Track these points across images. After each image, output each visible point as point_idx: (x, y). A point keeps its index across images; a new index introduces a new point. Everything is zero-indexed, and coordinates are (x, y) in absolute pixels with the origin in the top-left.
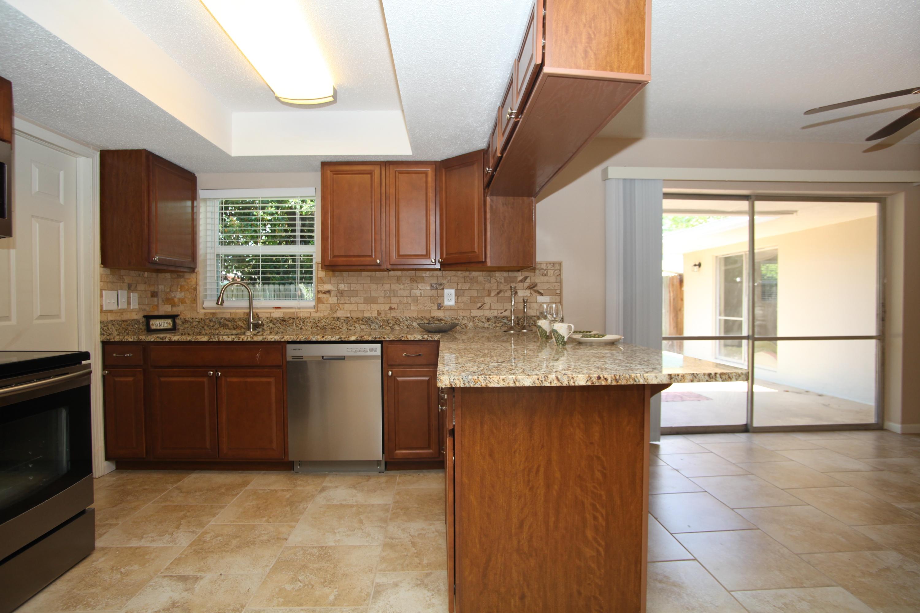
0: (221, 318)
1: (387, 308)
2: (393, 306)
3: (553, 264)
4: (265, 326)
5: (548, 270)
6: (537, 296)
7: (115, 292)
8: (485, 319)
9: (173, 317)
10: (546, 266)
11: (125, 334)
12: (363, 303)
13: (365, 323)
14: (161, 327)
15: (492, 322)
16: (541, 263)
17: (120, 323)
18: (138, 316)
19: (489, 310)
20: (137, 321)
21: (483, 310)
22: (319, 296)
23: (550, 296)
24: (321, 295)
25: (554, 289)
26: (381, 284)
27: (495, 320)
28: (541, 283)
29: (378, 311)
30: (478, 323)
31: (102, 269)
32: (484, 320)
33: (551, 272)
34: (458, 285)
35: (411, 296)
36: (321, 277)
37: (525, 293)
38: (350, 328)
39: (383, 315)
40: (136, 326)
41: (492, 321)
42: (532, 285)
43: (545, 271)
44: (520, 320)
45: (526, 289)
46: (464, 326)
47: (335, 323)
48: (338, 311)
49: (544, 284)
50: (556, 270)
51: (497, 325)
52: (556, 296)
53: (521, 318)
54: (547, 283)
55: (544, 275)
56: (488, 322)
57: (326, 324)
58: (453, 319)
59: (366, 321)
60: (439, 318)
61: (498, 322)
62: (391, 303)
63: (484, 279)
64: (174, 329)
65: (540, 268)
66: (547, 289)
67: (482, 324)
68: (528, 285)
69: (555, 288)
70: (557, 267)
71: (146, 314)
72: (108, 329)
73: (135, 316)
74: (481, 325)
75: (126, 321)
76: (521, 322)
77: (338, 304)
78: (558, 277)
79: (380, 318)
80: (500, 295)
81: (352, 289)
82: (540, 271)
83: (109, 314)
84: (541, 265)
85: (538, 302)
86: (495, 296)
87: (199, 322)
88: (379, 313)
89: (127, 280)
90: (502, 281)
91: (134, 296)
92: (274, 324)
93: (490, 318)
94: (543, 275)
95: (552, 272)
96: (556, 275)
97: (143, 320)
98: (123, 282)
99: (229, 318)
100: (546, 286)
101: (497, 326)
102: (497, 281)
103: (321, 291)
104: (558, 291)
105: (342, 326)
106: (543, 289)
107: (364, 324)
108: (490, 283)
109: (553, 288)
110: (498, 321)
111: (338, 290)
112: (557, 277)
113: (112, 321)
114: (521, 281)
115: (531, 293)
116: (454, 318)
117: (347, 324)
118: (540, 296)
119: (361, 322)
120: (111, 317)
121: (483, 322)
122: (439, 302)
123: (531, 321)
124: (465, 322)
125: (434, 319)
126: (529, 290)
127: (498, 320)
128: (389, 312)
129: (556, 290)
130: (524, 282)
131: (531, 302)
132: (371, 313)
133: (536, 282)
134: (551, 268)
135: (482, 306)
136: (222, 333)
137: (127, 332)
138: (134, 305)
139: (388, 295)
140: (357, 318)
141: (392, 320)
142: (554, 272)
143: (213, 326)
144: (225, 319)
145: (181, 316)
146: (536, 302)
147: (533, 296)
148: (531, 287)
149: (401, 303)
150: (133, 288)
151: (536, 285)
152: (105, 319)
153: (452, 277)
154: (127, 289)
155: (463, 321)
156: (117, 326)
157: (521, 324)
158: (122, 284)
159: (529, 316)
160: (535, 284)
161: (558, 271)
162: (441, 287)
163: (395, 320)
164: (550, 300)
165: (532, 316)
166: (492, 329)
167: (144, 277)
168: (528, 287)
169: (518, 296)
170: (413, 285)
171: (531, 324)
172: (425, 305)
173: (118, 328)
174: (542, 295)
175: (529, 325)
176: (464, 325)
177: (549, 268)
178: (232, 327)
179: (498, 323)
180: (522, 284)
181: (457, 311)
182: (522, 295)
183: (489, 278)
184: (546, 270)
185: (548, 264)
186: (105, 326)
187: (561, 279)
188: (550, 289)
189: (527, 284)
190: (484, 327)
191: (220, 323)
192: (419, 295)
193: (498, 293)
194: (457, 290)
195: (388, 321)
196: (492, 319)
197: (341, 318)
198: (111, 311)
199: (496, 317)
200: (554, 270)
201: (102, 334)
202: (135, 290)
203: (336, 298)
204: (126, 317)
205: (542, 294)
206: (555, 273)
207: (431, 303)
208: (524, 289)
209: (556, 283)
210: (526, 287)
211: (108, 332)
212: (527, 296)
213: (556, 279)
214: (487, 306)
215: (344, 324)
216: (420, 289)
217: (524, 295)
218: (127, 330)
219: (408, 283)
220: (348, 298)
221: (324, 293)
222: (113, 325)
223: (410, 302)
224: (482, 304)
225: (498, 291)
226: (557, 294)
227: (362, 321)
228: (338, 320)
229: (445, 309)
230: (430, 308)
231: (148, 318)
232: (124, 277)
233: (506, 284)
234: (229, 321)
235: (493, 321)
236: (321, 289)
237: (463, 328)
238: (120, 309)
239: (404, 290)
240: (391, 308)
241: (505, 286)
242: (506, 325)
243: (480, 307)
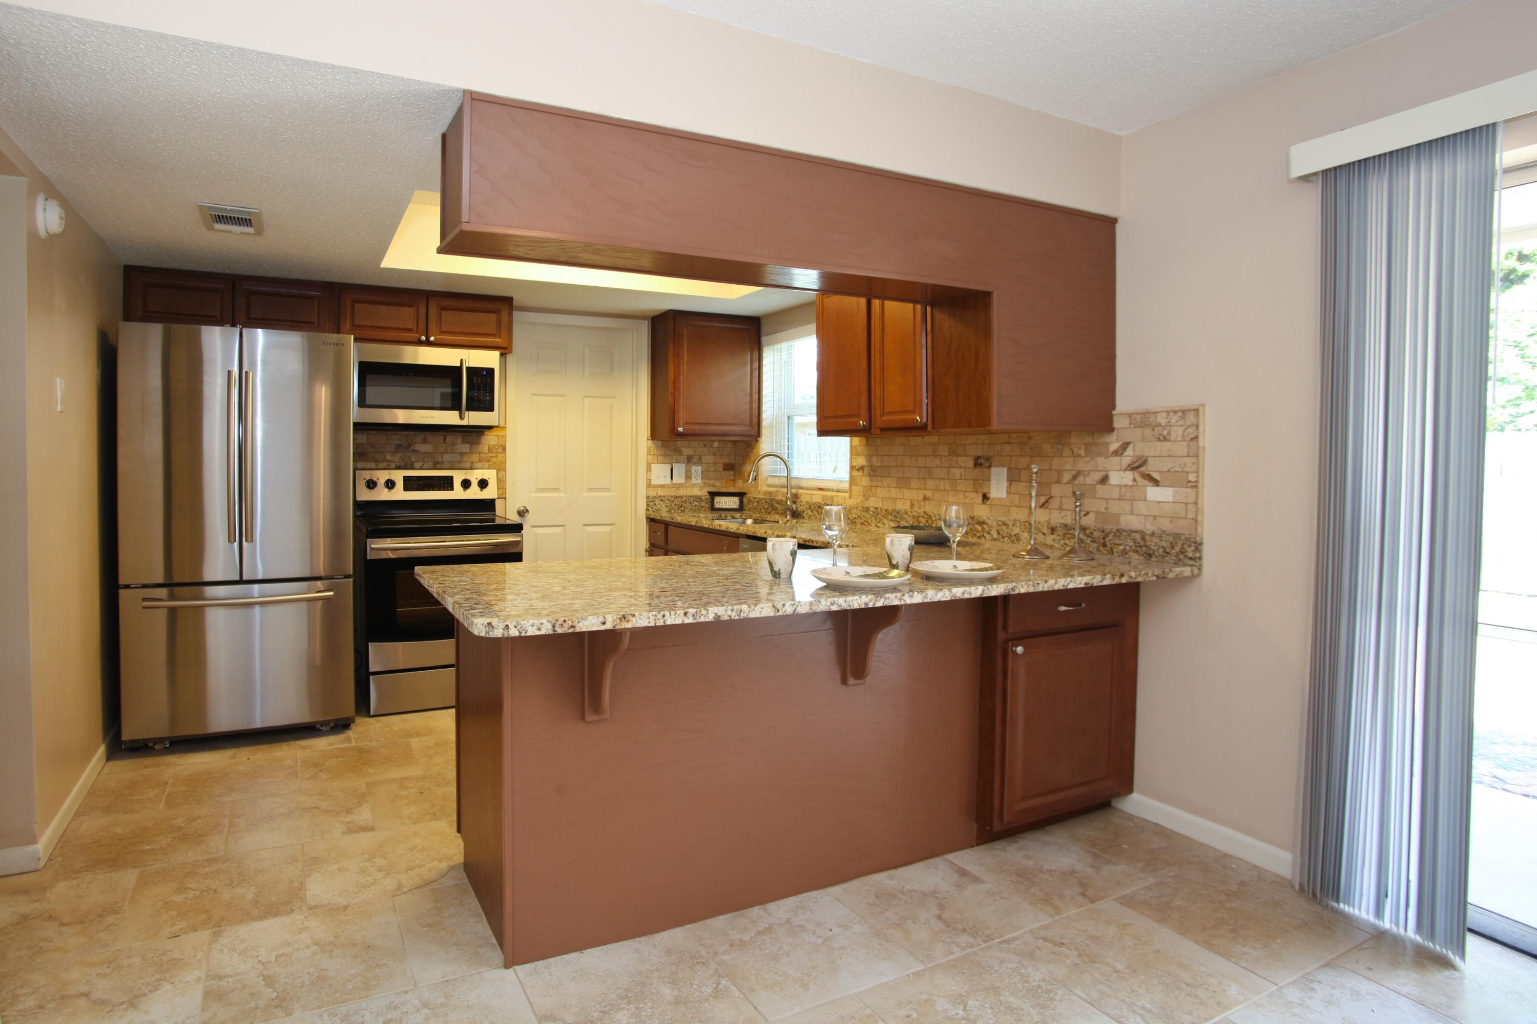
0: (773, 499)
1: (921, 498)
2: (929, 494)
3: (1183, 411)
4: (805, 513)
5: (1170, 426)
6: (1146, 486)
7: (669, 466)
8: (1048, 528)
9: (741, 495)
10: (1166, 418)
11: (679, 511)
12: (896, 488)
13: (894, 519)
14: (726, 507)
15: (1059, 535)
16: (1156, 413)
17: (672, 499)
18: (703, 493)
19: (1059, 511)
20: (698, 498)
21: (1048, 510)
22: (853, 475)
23: (1174, 487)
24: (855, 473)
25: (1184, 472)
26: (915, 458)
27: (1064, 532)
28: (1155, 457)
29: (911, 501)
30: (1037, 534)
31: (650, 442)
32: (1045, 530)
33: (1177, 432)
34: (1011, 459)
35: (948, 479)
36: (855, 446)
37: (1123, 478)
38: (879, 525)
39: (916, 509)
40: (696, 503)
41: (1058, 532)
42: (1137, 461)
43: (1164, 429)
44: (1107, 535)
45: (1125, 470)
46: (1015, 538)
47: (864, 516)
48: (870, 498)
49: (1162, 458)
50: (1189, 426)
51: (1067, 541)
52: (1187, 487)
53: (1110, 533)
54: (1169, 456)
55: (1162, 439)
56: (1052, 534)
57: (856, 516)
58: (999, 523)
59: (895, 517)
60: (981, 520)
61: (1068, 536)
62: (926, 489)
63: (1052, 448)
64: (741, 508)
65: (1154, 424)
66: (1169, 471)
67: (1042, 536)
68: (1129, 462)
69: (1186, 470)
70: (1191, 418)
71: (709, 490)
72: (655, 504)
73: (696, 492)
74: (1040, 539)
75: (681, 497)
76: (1110, 540)
77: (871, 487)
78: (1193, 444)
79: (910, 513)
80: (1077, 482)
81: (885, 464)
82: (1153, 430)
83: (659, 489)
84: (1156, 417)
85: (1148, 499)
86: (1067, 483)
87: (758, 502)
88: (912, 506)
89: (686, 451)
90: (1082, 453)
91: (697, 470)
92: (811, 511)
93: (1056, 527)
94: (1159, 440)
95: (1180, 431)
96: (1188, 438)
97: (708, 497)
98: (680, 455)
99: (779, 500)
100: (1166, 464)
101: (1066, 544)
102: (1073, 453)
103: (855, 467)
104: (1192, 477)
105: (871, 521)
106: (1160, 472)
107: (893, 521)
108: (1061, 456)
109: (1180, 470)
110: (1068, 534)
111: (871, 466)
112: (1191, 443)
113: (660, 496)
114: (1116, 453)
115: (1134, 480)
116: (1001, 521)
117: (876, 519)
118: (1154, 486)
119: (890, 517)
120: (661, 492)
121: (1044, 534)
122: (985, 491)
123: (1129, 540)
124: (1016, 530)
125: (974, 520)
126: (1131, 472)
127: (1069, 532)
128: (923, 504)
129: (1188, 473)
130: (1122, 454)
131: (1134, 500)
132: (904, 504)
133: (1146, 455)
134: (1177, 421)
135: (1046, 502)
136: (768, 519)
137: (682, 509)
138: (697, 480)
139: (921, 476)
140: (886, 511)
141: (923, 517)
142: (1185, 430)
143: (768, 509)
144: (776, 501)
145: (748, 496)
146: (1145, 500)
147: (1138, 485)
148: (1134, 466)
149: (937, 489)
150: (695, 459)
151: (1145, 462)
152: (652, 493)
153: (1004, 446)
154: (686, 461)
155: (1014, 528)
156: (667, 502)
157: (1109, 545)
158: (678, 457)
159: (1124, 531)
160: (1144, 458)
161: (1194, 428)
162: (987, 464)
163: (927, 517)
164: (1174, 496)
165: (1131, 531)
166: (1057, 549)
167: (712, 447)
168: (1129, 465)
169: (1109, 484)
170: (952, 460)
171: (1127, 548)
172: (967, 494)
173: (669, 504)
174: (1158, 485)
175: (1125, 549)
176: (1015, 535)
177: (1173, 421)
178: (780, 512)
179: (1069, 539)
180: (1116, 459)
181: (1009, 509)
182: (1116, 483)
183: (1060, 446)
184: (1168, 428)
185: (1171, 414)
186: (650, 501)
187: (1198, 447)
188: (1176, 471)
189: (1129, 458)
190: (1045, 544)
191: (772, 505)
192: (958, 477)
193: (1075, 477)
194: (1009, 469)
195: (918, 517)
196: (1059, 529)
197: (871, 509)
198: (662, 486)
199: (1066, 526)
200: (1184, 427)
201: (647, 510)
202: (699, 462)
203: (869, 477)
204: (683, 492)
205: (1156, 483)
206: (1186, 434)
207: (974, 492)
208: (1120, 470)
209: (1188, 456)
210: (1126, 466)
211: (654, 507)
212: (1126, 486)
213: (1189, 447)
214: (1055, 503)
215: (874, 518)
216: (960, 467)
217: (1120, 484)
218: (681, 507)
219: (946, 456)
220: (880, 478)
221: (858, 470)
222: (662, 500)
223: (947, 488)
224: (1048, 498)
225: (1074, 473)
226: (1190, 484)
227: (891, 515)
228: (867, 511)
229: (993, 503)
230: (972, 501)
231: (713, 495)
232: (682, 449)
233: (1088, 459)
234: (778, 504)
235: (1061, 534)
236: (855, 464)
237: (1013, 543)
238: (674, 484)
239: (941, 467)
240: (925, 498)
241: (1087, 462)
242: (1083, 545)
243: (1043, 504)
